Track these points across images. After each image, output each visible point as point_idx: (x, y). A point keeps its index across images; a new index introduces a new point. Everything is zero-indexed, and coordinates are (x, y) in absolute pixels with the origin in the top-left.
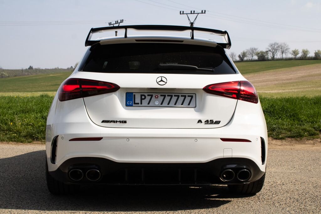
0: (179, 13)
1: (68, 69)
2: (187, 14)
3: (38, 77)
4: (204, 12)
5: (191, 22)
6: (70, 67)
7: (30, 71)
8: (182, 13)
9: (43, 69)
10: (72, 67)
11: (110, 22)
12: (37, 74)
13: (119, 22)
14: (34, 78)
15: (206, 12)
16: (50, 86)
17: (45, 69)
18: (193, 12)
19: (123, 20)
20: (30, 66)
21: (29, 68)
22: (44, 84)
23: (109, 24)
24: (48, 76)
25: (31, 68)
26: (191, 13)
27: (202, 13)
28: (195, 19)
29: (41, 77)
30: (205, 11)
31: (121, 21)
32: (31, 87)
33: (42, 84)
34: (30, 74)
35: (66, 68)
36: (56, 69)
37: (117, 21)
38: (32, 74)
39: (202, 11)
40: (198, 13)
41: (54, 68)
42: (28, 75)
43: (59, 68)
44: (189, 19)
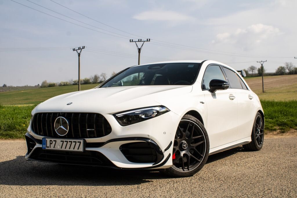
0: (130, 41)
1: (36, 86)
2: (135, 42)
3: (11, 93)
4: (148, 40)
5: (139, 48)
6: (37, 85)
7: (4, 88)
8: (131, 41)
9: (14, 87)
10: (39, 85)
11: (74, 48)
12: (10, 91)
13: (81, 48)
14: (8, 94)
15: (150, 41)
16: (22, 100)
17: (17, 87)
18: (140, 40)
19: (84, 47)
20: (4, 85)
21: (3, 86)
22: (17, 98)
23: (73, 49)
24: (20, 92)
25: (5, 86)
26: (139, 41)
27: (147, 41)
28: (142, 46)
29: (14, 93)
30: (150, 39)
31: (83, 47)
32: (6, 101)
33: (15, 98)
34: (4, 91)
35: (34, 85)
36: (25, 87)
37: (80, 48)
38: (5, 91)
39: (147, 40)
40: (144, 41)
41: (24, 86)
42: (2, 91)
43: (28, 85)
44: (137, 46)
